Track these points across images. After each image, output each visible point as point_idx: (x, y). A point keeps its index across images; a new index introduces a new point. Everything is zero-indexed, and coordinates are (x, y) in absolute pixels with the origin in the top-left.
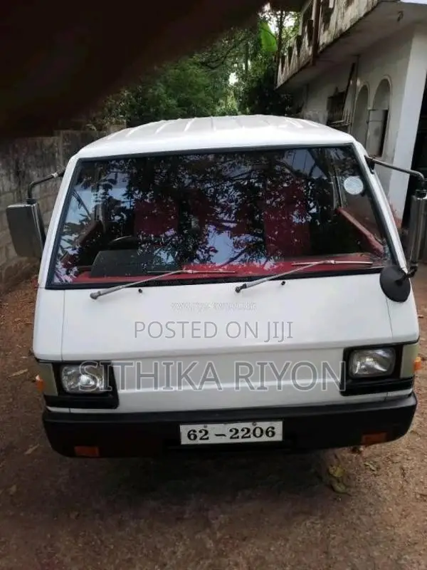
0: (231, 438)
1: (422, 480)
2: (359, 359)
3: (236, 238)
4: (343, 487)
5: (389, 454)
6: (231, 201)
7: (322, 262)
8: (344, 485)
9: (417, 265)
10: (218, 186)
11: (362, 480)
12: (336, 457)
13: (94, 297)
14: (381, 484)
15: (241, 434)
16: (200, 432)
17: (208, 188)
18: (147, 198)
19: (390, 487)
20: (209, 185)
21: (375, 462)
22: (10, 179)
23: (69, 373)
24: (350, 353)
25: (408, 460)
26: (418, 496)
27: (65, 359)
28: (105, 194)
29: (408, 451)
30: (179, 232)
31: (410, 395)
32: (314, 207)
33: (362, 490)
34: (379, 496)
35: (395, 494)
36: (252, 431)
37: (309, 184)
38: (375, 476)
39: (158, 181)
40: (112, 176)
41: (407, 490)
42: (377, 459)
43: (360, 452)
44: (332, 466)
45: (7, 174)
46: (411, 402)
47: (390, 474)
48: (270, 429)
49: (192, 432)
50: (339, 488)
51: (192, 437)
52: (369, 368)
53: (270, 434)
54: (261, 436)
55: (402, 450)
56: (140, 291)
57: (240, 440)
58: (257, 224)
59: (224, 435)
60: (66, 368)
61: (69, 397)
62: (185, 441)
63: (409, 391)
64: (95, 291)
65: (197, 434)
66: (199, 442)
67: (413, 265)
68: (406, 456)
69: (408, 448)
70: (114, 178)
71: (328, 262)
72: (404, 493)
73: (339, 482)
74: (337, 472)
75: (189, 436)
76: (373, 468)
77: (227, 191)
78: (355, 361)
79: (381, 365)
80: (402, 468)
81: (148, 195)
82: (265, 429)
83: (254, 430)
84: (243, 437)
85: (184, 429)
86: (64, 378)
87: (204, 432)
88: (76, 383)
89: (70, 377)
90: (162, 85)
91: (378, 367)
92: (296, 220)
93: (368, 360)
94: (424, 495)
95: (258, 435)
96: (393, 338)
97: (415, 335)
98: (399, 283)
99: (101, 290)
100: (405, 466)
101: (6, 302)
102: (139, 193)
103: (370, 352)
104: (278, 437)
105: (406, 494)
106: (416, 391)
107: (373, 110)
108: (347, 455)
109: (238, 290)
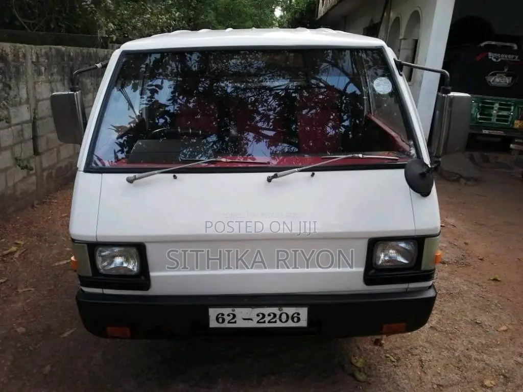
0: (258, 322)
1: (439, 372)
2: (383, 251)
3: (273, 148)
4: (364, 376)
5: (409, 347)
6: (270, 110)
7: (351, 156)
8: (365, 374)
9: (440, 159)
10: (258, 95)
11: (382, 370)
12: (359, 348)
13: (130, 181)
14: (400, 374)
15: (267, 319)
16: (229, 315)
17: (249, 97)
18: (190, 103)
19: (408, 377)
20: (250, 94)
21: (396, 354)
22: (64, 84)
23: (103, 254)
24: (375, 244)
25: (426, 352)
26: (435, 386)
27: (100, 240)
28: (152, 97)
29: (427, 345)
30: (221, 138)
31: (430, 287)
32: (347, 120)
33: (383, 379)
34: (398, 385)
35: (413, 384)
36: (278, 316)
37: (343, 98)
38: (395, 366)
39: (202, 89)
40: (158, 82)
41: (425, 380)
42: (397, 351)
43: (381, 345)
44: (354, 356)
45: (61, 80)
46: (431, 293)
47: (409, 366)
48: (295, 315)
49: (220, 316)
50: (361, 377)
51: (220, 320)
52: (392, 260)
53: (296, 319)
54: (286, 321)
55: (421, 343)
56: (174, 176)
57: (267, 325)
58: (294, 134)
59: (251, 319)
60: (100, 249)
61: (102, 277)
62: (213, 324)
63: (430, 283)
64: (131, 175)
65: (225, 317)
66: (226, 325)
67: (437, 159)
68: (425, 349)
69: (427, 342)
70: (160, 83)
71: (356, 155)
72: (421, 383)
73: (360, 371)
74: (359, 363)
75: (217, 319)
76: (393, 360)
77: (266, 101)
78: (378, 252)
79: (403, 256)
80: (421, 361)
81: (192, 101)
82: (290, 314)
83: (281, 315)
84: (269, 322)
85: (213, 312)
86: (99, 260)
87: (232, 316)
88: (110, 264)
89: (104, 258)
90: (212, 12)
91: (401, 259)
92: (330, 131)
93: (391, 251)
94: (440, 386)
95: (284, 320)
96: (415, 230)
97: (436, 228)
98: (423, 175)
99: (137, 175)
100: (423, 359)
101: (55, 199)
102: (183, 98)
103: (394, 243)
104: (303, 323)
105: (423, 384)
106: (436, 284)
107: (404, 39)
108: (370, 347)
109: (269, 180)
